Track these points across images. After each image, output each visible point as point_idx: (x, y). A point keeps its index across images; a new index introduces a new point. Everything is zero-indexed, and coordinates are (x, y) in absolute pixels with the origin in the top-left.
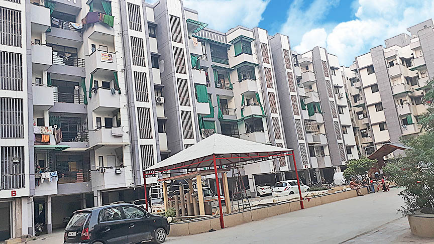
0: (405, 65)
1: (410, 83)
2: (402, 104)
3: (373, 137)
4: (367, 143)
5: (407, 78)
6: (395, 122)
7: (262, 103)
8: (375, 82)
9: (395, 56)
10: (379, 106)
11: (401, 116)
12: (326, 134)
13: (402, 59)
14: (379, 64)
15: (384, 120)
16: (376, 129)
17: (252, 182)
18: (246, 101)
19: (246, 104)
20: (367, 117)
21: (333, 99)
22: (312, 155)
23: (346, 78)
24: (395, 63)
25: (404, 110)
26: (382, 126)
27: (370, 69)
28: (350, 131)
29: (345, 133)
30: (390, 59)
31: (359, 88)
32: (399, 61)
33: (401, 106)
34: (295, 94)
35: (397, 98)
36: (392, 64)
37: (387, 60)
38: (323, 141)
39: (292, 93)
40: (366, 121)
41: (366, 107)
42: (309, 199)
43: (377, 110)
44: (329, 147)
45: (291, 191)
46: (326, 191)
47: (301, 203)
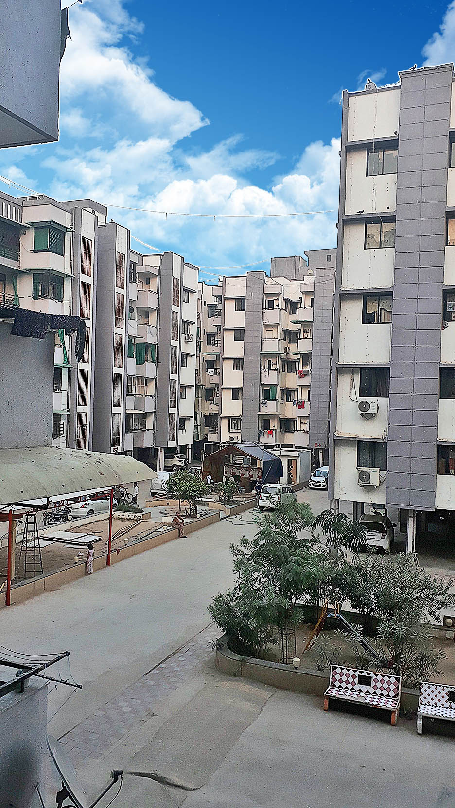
0: (288, 310)
1: (287, 338)
2: (269, 369)
3: (220, 405)
5: (286, 332)
6: (253, 392)
8: (242, 325)
9: (279, 294)
10: (238, 363)
11: (264, 385)
12: (155, 396)
13: (287, 301)
14: (255, 300)
15: (240, 385)
16: (227, 395)
20: (219, 374)
21: (176, 344)
22: (128, 430)
23: (203, 303)
24: (275, 303)
25: (270, 378)
26: (236, 393)
27: (241, 303)
28: (191, 393)
29: (183, 397)
30: (271, 296)
31: (219, 327)
32: (282, 304)
33: (267, 370)
34: (121, 331)
35: (265, 357)
36: (271, 305)
37: (267, 297)
38: (149, 406)
40: (216, 380)
41: (221, 359)
42: (118, 551)
43: (235, 369)
44: (154, 418)
45: (90, 510)
46: (139, 515)
47: (108, 557)
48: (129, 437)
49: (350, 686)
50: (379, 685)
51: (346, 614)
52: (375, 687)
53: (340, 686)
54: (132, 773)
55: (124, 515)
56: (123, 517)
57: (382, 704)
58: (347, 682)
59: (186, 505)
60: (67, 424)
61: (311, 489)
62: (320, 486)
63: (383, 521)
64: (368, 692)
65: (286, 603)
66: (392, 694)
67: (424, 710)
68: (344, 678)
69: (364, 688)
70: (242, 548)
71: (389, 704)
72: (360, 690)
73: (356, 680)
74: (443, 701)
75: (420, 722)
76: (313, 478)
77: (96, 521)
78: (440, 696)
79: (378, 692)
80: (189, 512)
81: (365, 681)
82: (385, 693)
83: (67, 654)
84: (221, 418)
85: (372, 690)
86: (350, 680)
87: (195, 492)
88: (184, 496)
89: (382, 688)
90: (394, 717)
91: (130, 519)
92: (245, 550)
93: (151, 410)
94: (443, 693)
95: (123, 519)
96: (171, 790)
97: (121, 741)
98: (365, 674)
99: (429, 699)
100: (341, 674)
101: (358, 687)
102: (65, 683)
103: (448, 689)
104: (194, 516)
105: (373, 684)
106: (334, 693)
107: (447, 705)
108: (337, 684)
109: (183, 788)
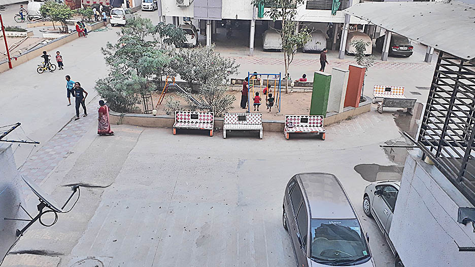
42: (16, 59)
46: (24, 33)
47: (10, 63)
49: (187, 121)
50: (202, 118)
51: (178, 83)
52: (201, 119)
53: (181, 121)
54: (66, 186)
55: (12, 34)
57: (205, 127)
58: (185, 119)
59: (58, 24)
61: (143, 10)
62: (148, 8)
63: (192, 28)
64: (197, 122)
65: (144, 80)
66: (209, 121)
67: (226, 127)
68: (183, 117)
69: (194, 121)
70: (109, 50)
71: (209, 127)
72: (192, 122)
73: (190, 117)
74: (236, 121)
75: (225, 132)
76: (144, 4)
78: (234, 119)
79: (202, 121)
80: (62, 29)
81: (195, 117)
82: (206, 121)
83: (19, 124)
85: (199, 121)
86: (187, 117)
87: (64, 15)
88: (56, 18)
89: (204, 119)
90: (212, 133)
92: (111, 51)
94: (236, 117)
96: (93, 189)
97: (54, 170)
98: (194, 113)
99: (228, 121)
100: (181, 115)
101: (191, 120)
102: (25, 142)
103: (238, 115)
104: (66, 32)
105: (199, 117)
106: (178, 125)
107: (237, 122)
108: (179, 120)
109: (100, 187)
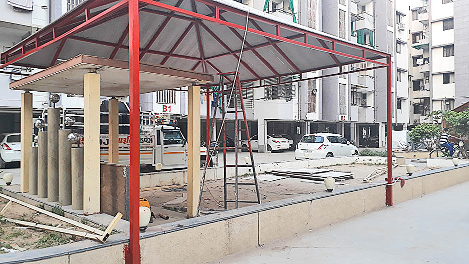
3: (431, 90)
4: (420, 98)
7: (296, 11)
10: (449, 49)
12: (374, 77)
15: (452, 70)
16: (438, 81)
17: (262, 131)
18: (271, 5)
19: (271, 9)
20: (428, 63)
21: (392, 29)
26: (447, 78)
28: (404, 78)
29: (399, 80)
31: (425, 23)
34: (345, 9)
38: (369, 85)
39: (341, 7)
40: (426, 68)
41: (430, 49)
42: (403, 182)
43: (445, 55)
44: (374, 96)
45: (329, 153)
48: (355, 109)
55: (370, 160)
56: (370, 162)
60: (299, 88)
77: (337, 165)
84: (433, 101)
91: (380, 164)
93: (372, 89)
95: (370, 165)
